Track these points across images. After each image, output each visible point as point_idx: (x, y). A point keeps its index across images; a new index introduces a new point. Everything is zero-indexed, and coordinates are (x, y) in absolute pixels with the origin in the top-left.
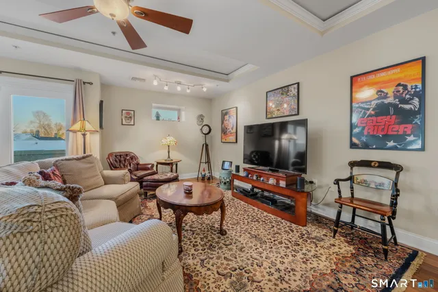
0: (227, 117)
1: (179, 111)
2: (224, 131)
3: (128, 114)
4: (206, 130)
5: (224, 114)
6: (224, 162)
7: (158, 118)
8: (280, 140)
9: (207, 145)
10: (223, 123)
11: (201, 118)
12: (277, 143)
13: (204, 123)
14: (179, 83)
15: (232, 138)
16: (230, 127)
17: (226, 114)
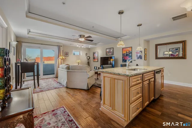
0: (95, 54)
1: (80, 52)
2: (94, 58)
3: (67, 53)
4: (88, 58)
5: (94, 53)
6: (95, 67)
7: (74, 54)
8: (110, 61)
9: (89, 62)
10: (93, 56)
11: (86, 54)
12: (109, 62)
13: (88, 56)
14: (83, 45)
15: (97, 60)
16: (96, 57)
17: (95, 53)
